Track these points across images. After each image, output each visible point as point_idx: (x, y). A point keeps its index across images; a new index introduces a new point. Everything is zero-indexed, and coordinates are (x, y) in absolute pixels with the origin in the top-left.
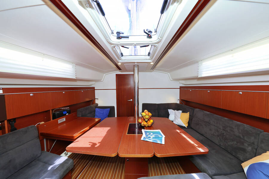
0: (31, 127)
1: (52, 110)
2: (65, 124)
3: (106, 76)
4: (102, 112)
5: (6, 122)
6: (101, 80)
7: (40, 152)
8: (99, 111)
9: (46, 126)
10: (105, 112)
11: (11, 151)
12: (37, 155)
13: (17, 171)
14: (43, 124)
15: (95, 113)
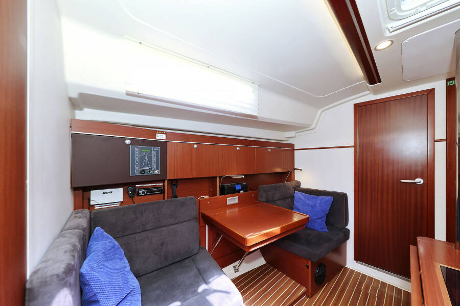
0: (190, 199)
1: (220, 177)
2: (237, 209)
3: (323, 113)
4: (310, 203)
5: (166, 181)
6: (311, 125)
7: (197, 246)
8: (303, 198)
9: (210, 203)
10: (317, 205)
11: (164, 228)
12: (193, 250)
13: (168, 264)
14: (206, 200)
15: (292, 202)
